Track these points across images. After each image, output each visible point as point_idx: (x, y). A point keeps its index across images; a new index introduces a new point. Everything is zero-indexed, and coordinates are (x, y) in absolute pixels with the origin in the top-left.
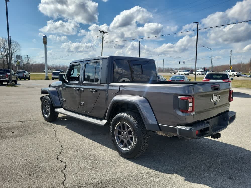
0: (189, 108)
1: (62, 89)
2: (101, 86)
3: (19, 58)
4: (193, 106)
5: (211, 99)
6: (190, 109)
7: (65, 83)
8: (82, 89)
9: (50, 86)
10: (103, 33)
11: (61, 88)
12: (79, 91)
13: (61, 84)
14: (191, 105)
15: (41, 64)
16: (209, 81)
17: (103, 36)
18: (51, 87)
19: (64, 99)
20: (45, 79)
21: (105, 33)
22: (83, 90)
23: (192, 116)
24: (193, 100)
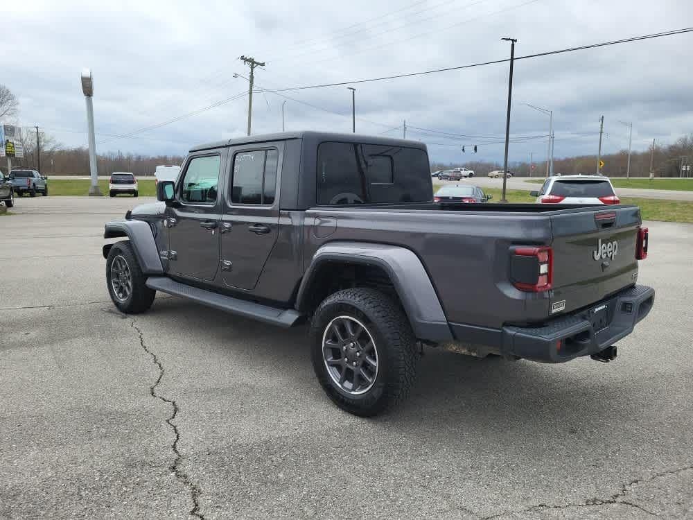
0: (540, 277)
1: (165, 225)
2: (280, 215)
3: (13, 136)
4: (549, 275)
5: (595, 252)
6: (542, 281)
7: (176, 208)
8: (227, 225)
9: (129, 216)
10: (253, 65)
11: (163, 222)
12: (218, 229)
13: (162, 211)
14: (543, 269)
15: (76, 151)
16: (560, 200)
17: (252, 73)
18: (134, 218)
19: (173, 253)
20: (91, 195)
21: (258, 64)
22: (229, 228)
23: (546, 298)
24: (550, 256)
